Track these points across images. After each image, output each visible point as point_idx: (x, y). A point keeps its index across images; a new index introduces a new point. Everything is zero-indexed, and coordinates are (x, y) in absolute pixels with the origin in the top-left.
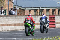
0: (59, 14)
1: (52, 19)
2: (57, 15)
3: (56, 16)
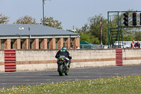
0: (21, 48)
1: (10, 56)
2: (18, 50)
3: (17, 52)
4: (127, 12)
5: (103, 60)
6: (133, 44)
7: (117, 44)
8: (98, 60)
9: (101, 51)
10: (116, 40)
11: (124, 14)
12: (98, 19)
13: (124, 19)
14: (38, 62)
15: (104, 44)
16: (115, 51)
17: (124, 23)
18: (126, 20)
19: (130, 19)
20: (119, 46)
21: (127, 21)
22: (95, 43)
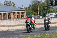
5: (39, 24)
7: (47, 15)
14: (3, 26)
17: (51, 3)
19: (54, 1)
22: (35, 15)
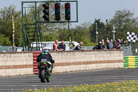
4: (48, 3)
5: (16, 67)
6: (56, 46)
7: (35, 45)
8: (9, 67)
9: (13, 55)
10: (33, 40)
11: (44, 6)
12: (8, 12)
13: (44, 11)
15: (17, 45)
16: (32, 54)
17: (44, 17)
18: (46, 13)
19: (52, 12)
20: (38, 48)
21: (48, 14)
22: (4, 44)
